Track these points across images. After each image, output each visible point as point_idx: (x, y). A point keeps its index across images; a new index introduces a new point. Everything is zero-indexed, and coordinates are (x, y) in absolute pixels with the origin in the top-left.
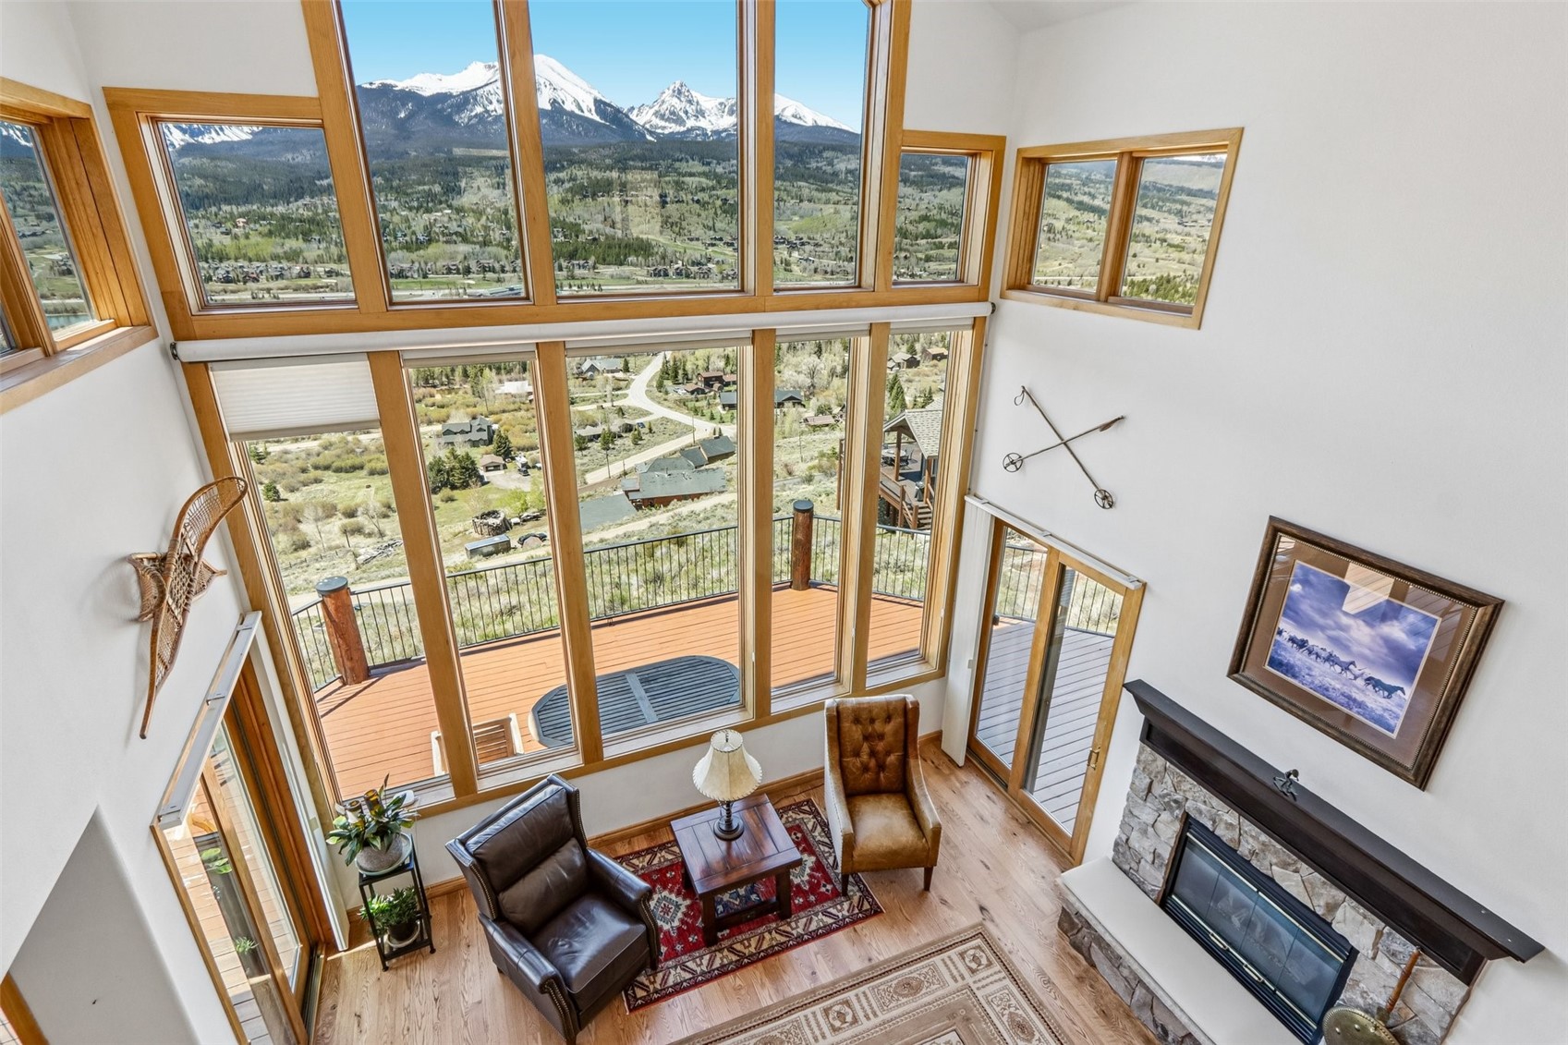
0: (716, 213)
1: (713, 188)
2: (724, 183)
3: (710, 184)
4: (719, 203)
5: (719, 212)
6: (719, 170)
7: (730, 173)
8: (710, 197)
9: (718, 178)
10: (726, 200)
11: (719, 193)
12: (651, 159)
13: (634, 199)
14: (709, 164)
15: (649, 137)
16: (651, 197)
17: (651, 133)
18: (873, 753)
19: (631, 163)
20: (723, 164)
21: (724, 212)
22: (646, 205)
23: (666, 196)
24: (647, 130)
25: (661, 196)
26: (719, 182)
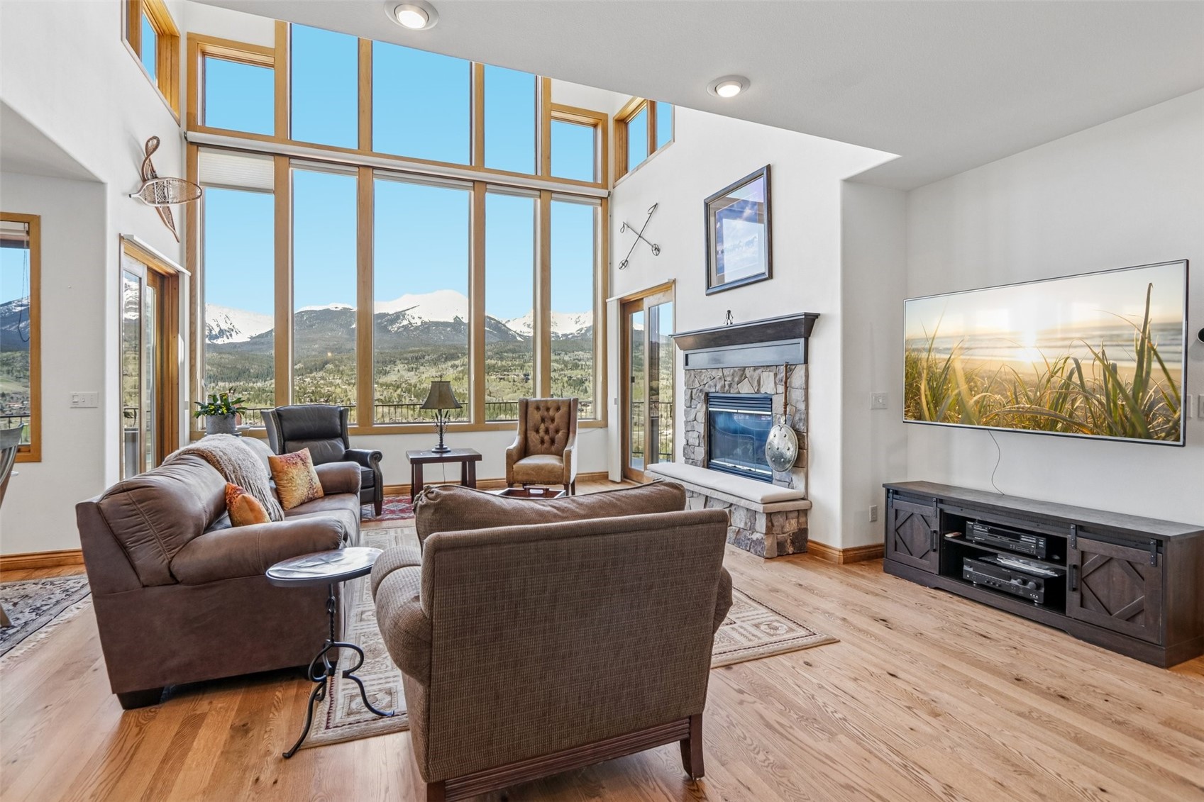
0: (563, 386)
1: (562, 370)
2: (570, 366)
3: (560, 367)
4: (566, 379)
5: (566, 385)
6: (567, 358)
7: (574, 360)
8: (560, 375)
9: (565, 363)
10: (570, 377)
11: (566, 372)
12: (520, 352)
13: (506, 377)
14: (559, 354)
15: (519, 339)
16: (518, 375)
17: (520, 336)
18: (547, 431)
19: (506, 354)
20: (569, 355)
21: (570, 385)
22: (514, 381)
23: (528, 375)
24: (518, 334)
25: (525, 375)
26: (566, 366)
